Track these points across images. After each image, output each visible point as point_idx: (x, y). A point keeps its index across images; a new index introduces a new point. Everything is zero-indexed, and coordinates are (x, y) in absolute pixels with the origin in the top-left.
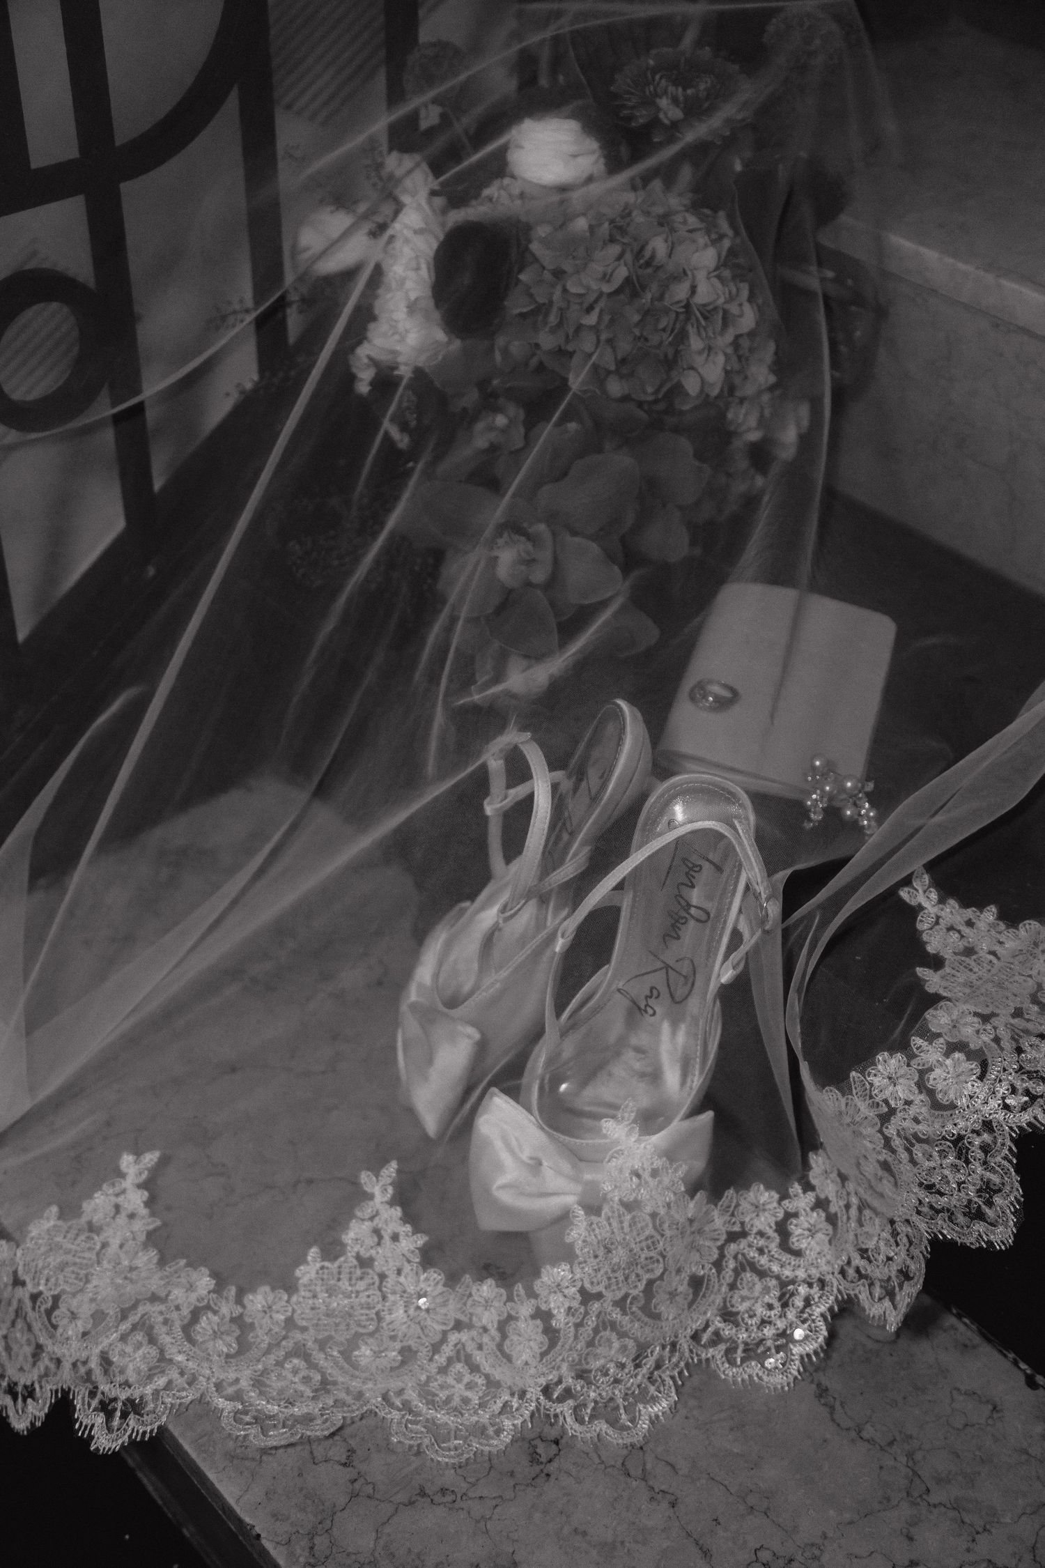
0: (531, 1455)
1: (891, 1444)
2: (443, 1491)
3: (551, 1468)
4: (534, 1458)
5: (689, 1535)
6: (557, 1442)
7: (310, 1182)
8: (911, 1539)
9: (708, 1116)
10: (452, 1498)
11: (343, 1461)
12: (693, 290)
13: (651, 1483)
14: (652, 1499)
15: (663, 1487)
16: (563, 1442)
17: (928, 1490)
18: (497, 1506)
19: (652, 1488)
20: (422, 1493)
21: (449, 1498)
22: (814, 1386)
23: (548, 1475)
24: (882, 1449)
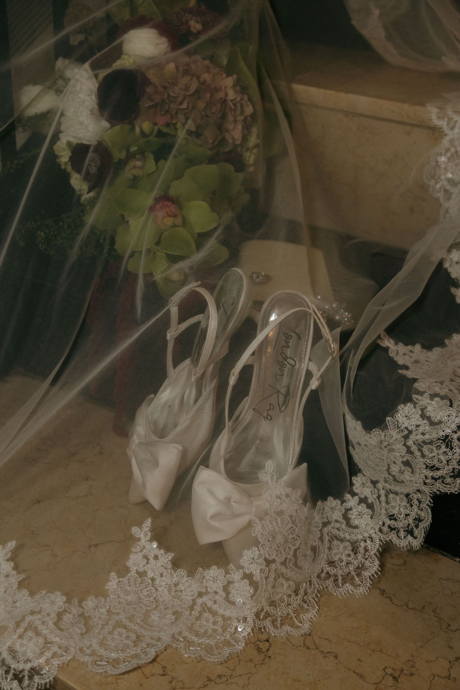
0: (257, 649)
1: (423, 608)
2: (220, 676)
3: (270, 653)
4: (259, 650)
5: (349, 669)
6: (267, 641)
7: (96, 545)
8: (451, 648)
9: (305, 465)
10: (225, 679)
11: (162, 673)
12: (226, 94)
13: (321, 649)
14: (325, 657)
15: (328, 650)
16: (270, 640)
17: (449, 625)
18: (249, 678)
19: (322, 652)
20: (209, 680)
21: (224, 679)
22: (378, 590)
23: (270, 657)
24: (420, 611)
